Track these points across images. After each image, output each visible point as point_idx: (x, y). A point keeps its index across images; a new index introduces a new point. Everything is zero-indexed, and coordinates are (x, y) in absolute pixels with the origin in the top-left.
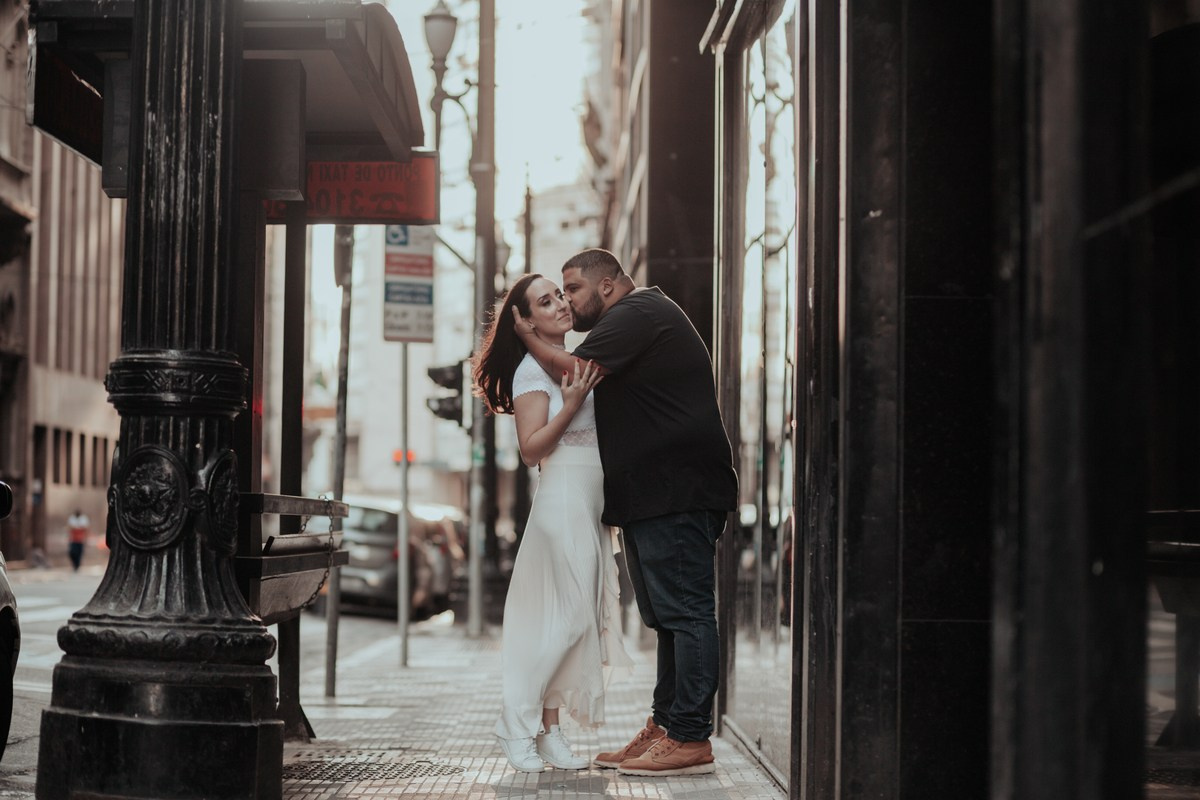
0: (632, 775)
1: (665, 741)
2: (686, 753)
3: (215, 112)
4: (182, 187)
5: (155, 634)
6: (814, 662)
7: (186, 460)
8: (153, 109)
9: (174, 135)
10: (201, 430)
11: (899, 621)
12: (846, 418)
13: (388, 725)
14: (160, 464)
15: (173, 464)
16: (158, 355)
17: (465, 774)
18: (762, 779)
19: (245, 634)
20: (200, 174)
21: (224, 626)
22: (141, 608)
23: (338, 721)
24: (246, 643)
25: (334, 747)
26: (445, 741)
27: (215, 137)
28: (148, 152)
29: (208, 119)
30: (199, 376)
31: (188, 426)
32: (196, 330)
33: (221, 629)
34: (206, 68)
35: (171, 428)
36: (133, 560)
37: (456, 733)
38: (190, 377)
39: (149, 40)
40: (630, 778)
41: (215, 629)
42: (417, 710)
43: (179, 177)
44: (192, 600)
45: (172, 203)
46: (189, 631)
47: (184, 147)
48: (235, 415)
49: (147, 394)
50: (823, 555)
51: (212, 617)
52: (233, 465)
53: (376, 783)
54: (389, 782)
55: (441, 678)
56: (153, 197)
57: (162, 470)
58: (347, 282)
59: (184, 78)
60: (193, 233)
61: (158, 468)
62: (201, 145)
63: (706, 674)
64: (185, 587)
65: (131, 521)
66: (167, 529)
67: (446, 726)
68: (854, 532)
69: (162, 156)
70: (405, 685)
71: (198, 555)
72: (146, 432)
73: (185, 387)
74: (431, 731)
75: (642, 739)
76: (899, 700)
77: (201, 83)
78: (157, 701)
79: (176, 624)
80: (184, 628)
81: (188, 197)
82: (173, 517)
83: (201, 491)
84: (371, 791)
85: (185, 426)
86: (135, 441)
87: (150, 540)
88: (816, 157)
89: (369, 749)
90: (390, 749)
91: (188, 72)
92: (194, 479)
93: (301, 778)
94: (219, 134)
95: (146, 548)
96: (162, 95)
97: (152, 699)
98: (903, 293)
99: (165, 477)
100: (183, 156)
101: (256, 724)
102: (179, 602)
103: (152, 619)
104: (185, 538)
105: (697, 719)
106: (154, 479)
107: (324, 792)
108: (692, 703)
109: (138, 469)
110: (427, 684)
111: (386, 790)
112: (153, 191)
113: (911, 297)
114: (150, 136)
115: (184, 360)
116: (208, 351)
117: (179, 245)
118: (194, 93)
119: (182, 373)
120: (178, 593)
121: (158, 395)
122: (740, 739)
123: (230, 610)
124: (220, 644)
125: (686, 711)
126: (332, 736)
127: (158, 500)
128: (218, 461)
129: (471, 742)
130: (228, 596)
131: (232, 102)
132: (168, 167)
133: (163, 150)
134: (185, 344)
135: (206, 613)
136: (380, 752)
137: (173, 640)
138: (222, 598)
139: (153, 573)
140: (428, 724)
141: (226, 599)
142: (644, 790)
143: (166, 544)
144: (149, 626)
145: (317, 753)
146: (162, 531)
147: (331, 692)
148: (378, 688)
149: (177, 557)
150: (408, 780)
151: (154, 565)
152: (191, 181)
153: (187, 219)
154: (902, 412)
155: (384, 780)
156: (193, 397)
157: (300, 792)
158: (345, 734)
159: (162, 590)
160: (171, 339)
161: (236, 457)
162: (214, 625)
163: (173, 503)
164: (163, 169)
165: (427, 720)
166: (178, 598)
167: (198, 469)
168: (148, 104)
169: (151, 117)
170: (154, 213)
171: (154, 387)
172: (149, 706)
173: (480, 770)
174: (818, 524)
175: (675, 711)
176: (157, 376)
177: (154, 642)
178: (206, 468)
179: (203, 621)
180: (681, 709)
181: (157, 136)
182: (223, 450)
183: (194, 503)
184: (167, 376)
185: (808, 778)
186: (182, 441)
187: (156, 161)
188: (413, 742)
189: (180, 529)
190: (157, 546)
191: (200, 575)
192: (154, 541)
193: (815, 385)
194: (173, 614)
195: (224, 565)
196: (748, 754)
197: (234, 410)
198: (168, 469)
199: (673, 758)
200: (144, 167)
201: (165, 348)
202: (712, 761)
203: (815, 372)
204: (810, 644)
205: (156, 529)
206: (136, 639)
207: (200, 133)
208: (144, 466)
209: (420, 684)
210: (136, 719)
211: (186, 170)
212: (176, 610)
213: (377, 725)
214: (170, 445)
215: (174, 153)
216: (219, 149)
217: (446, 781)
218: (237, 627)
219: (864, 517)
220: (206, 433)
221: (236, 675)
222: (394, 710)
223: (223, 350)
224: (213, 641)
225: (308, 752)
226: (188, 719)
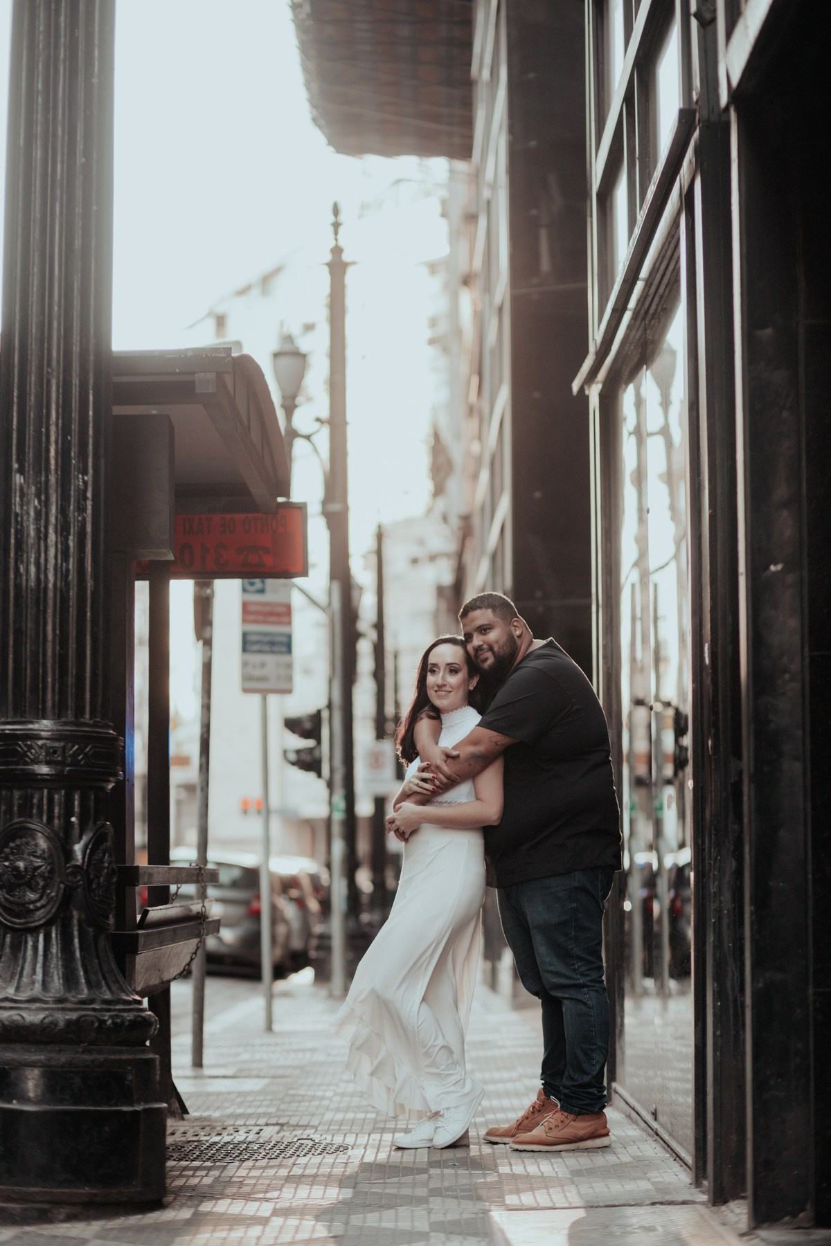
0: (525, 1151)
1: (558, 1115)
2: (581, 1126)
3: (85, 473)
4: (52, 551)
5: (33, 1017)
6: (718, 1033)
7: (61, 834)
8: (21, 471)
9: (43, 497)
10: (76, 803)
11: (811, 991)
12: (751, 781)
13: (262, 1098)
14: (34, 839)
15: (48, 838)
16: (30, 726)
17: (350, 1152)
18: (661, 1153)
19: (125, 1014)
20: (71, 538)
21: (105, 1006)
22: (17, 989)
23: (208, 1094)
24: (127, 1023)
25: (209, 1123)
26: (323, 1115)
27: (85, 498)
28: (17, 515)
29: (78, 481)
30: (73, 746)
31: (63, 799)
32: (70, 700)
33: (101, 1010)
34: (75, 427)
35: (45, 801)
36: (8, 939)
37: (332, 1106)
38: (64, 748)
39: (15, 400)
40: (523, 1154)
41: (94, 1010)
42: (289, 1080)
43: (49, 540)
44: (70, 980)
45: (43, 567)
46: (68, 1013)
47: (53, 509)
48: (110, 786)
49: (21, 767)
50: (725, 921)
51: (91, 997)
52: (109, 839)
53: (259, 1164)
54: (273, 1163)
55: (309, 1045)
56: (22, 562)
57: (36, 845)
58: (207, 635)
59: (53, 438)
60: (64, 600)
61: (33, 843)
62: (72, 507)
63: (599, 1043)
64: (63, 965)
65: (6, 899)
66: (43, 906)
67: (323, 1098)
68: (761, 900)
69: (31, 520)
70: (274, 1052)
71: (76, 933)
72: (20, 806)
73: (60, 759)
74: (307, 1104)
75: (533, 1113)
76: (812, 1074)
77: (70, 442)
78: (36, 1086)
79: (54, 1006)
80: (63, 1009)
81: (59, 561)
82: (49, 894)
83: (77, 866)
84: (255, 1173)
85: (60, 799)
86: (8, 816)
87: (26, 918)
88: (710, 508)
89: (245, 1125)
90: (267, 1125)
91: (57, 433)
92: (69, 854)
93: (180, 1160)
94: (89, 495)
95: (21, 926)
96: (30, 455)
97: (31, 1085)
98: (807, 650)
99: (39, 853)
100: (53, 519)
101: (139, 1108)
102: (57, 982)
103: (28, 1001)
104: (62, 915)
105: (591, 1090)
106: (29, 854)
107: (206, 1176)
108: (585, 1073)
109: (12, 845)
110: (296, 1051)
111: (271, 1172)
112: (22, 556)
113: (816, 653)
114: (18, 499)
115: (57, 730)
116: (82, 720)
117: (50, 611)
118: (64, 453)
119: (56, 744)
120: (55, 973)
121: (30, 767)
122: (634, 1109)
123: (110, 989)
124: (99, 1026)
125: (580, 1081)
126: (204, 1111)
127: (33, 876)
128: (95, 834)
129: (350, 1116)
130: (107, 975)
131: (103, 461)
132: (38, 531)
133: (32, 513)
134: (59, 714)
135: (85, 993)
136: (257, 1129)
137: (51, 1023)
138: (100, 977)
139: (30, 952)
140: (303, 1096)
141: (105, 978)
142: (539, 1167)
143: (41, 922)
144: (27, 1008)
145: (192, 1131)
146: (38, 909)
147: (198, 1062)
148: (245, 1056)
149: (54, 935)
150: (292, 1160)
151: (30, 943)
152: (62, 544)
153: (59, 584)
154: (809, 774)
155: (266, 1160)
156: (68, 768)
157: (180, 1176)
158: (218, 1108)
159: (39, 970)
160: (44, 709)
161: (112, 830)
162: (93, 1006)
163: (48, 879)
164: (32, 533)
165: (302, 1092)
166: (56, 978)
167: (74, 843)
168: (16, 466)
169: (18, 479)
170: (24, 578)
171: (27, 759)
172: (28, 1091)
173: (365, 1148)
174: (720, 889)
175: (569, 1083)
176: (30, 747)
177: (32, 1025)
178: (82, 842)
179: (83, 1002)
180: (572, 1079)
181: (25, 499)
182: (99, 823)
183: (70, 878)
184: (41, 747)
185: (715, 1154)
186: (56, 814)
187: (25, 525)
188: (290, 1116)
189: (57, 905)
190: (33, 925)
191: (78, 954)
192: (30, 920)
193: (715, 746)
194: (52, 995)
195: (102, 943)
196: (643, 1125)
197: (110, 781)
198: (42, 843)
199: (567, 1132)
200: (13, 531)
201: (38, 719)
202: (607, 1135)
203: (713, 732)
204: (715, 1015)
205: (31, 907)
206: (13, 1022)
207: (69, 495)
208: (18, 842)
209: (288, 1051)
210: (15, 1105)
211: (56, 533)
212: (53, 991)
213: (249, 1098)
214: (45, 818)
215: (43, 517)
216: (89, 511)
217: (332, 1161)
218: (117, 1007)
219: (771, 883)
220: (81, 805)
221: (117, 1057)
222: (265, 1081)
223: (98, 720)
224: (92, 1023)
225: (182, 1130)
226: (68, 1105)
